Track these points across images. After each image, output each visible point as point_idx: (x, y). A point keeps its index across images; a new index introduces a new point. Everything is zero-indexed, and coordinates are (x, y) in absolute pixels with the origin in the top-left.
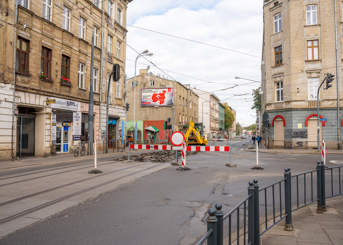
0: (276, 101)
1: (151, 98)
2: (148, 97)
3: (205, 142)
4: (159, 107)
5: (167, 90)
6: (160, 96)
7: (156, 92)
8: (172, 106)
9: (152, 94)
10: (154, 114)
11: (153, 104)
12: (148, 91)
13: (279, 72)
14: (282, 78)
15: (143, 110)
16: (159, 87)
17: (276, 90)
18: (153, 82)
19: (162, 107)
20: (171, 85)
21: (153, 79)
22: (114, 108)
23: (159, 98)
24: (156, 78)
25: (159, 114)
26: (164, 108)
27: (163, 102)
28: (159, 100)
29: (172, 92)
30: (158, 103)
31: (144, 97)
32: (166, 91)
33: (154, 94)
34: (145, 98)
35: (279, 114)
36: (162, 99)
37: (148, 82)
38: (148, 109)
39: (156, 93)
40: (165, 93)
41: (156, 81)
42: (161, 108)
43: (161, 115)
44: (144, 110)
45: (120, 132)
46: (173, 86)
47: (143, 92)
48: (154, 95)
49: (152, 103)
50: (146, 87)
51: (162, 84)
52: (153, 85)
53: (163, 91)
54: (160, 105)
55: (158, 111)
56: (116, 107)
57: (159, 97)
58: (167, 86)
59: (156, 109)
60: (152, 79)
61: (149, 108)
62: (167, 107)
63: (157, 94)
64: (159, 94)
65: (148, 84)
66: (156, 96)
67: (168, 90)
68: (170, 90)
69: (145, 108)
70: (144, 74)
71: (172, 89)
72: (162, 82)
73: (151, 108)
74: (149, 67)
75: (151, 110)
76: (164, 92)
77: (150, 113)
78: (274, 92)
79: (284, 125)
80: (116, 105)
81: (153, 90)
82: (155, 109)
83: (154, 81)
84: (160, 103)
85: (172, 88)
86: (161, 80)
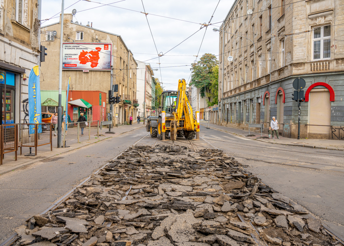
0: (312, 59)
1: (78, 58)
2: (73, 57)
3: (196, 127)
4: (90, 72)
5: (102, 47)
6: (92, 56)
7: (85, 49)
8: (110, 71)
9: (79, 52)
10: (82, 81)
11: (81, 67)
12: (74, 46)
13: (324, 8)
14: (329, 18)
15: (65, 75)
16: (90, 41)
17: (313, 40)
18: (82, 34)
19: (95, 72)
20: (108, 40)
21: (81, 30)
22: (10, 44)
23: (89, 58)
24: (86, 28)
25: (89, 82)
26: (98, 73)
27: (97, 64)
28: (90, 61)
29: (109, 50)
30: (88, 65)
31: (67, 56)
32: (101, 49)
33: (82, 52)
34: (69, 58)
35: (321, 80)
36: (95, 60)
37: (73, 33)
38: (72, 75)
39: (85, 51)
40: (99, 51)
41: (86, 33)
42: (92, 73)
43: (92, 84)
44: (67, 75)
45: (25, 104)
46: (111, 41)
47: (66, 49)
48: (83, 54)
49: (79, 65)
50: (71, 41)
51: (94, 37)
52: (82, 38)
53: (97, 48)
54: (92, 68)
55: (88, 77)
56: (13, 43)
57: (90, 56)
58: (103, 41)
59: (86, 74)
60: (79, 30)
61: (75, 72)
62: (102, 73)
63: (87, 52)
64: (90, 53)
65: (73, 36)
66: (86, 56)
67: (105, 48)
68: (108, 48)
69: (68, 72)
70: (67, 21)
71: (109, 46)
72: (95, 35)
73: (78, 73)
74: (75, 11)
75: (78, 76)
76: (99, 49)
77: (76, 81)
78: (309, 43)
79: (332, 99)
80: (15, 38)
81: (81, 46)
82: (84, 75)
83: (83, 32)
84: (92, 66)
85: (111, 44)
86: (93, 31)
